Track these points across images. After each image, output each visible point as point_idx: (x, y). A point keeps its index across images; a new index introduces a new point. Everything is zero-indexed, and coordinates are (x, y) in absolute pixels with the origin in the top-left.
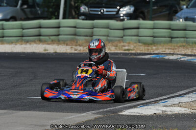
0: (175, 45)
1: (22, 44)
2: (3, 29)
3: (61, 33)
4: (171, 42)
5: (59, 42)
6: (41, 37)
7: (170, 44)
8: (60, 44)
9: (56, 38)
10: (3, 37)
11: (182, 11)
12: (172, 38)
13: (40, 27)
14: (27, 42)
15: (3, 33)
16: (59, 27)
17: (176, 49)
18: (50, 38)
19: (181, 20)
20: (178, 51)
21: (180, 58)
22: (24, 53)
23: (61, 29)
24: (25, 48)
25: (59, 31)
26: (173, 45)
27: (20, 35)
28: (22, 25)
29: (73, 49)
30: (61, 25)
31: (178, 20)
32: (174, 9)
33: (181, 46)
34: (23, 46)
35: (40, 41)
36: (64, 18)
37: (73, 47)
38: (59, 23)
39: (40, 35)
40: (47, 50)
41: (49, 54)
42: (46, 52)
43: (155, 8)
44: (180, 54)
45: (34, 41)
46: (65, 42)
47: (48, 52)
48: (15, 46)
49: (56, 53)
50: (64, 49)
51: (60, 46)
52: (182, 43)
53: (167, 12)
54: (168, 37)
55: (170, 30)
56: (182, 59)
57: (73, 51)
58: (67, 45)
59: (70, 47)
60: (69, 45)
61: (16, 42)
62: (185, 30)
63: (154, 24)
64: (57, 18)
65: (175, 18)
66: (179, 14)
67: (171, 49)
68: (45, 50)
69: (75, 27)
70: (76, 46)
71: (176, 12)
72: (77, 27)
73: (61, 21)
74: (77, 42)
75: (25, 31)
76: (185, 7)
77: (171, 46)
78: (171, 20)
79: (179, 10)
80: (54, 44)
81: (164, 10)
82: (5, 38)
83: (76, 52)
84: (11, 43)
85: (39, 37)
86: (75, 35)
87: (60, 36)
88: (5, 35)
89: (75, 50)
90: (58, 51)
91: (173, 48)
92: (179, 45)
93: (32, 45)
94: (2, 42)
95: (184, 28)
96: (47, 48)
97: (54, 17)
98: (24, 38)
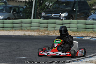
0: (88, 32)
1: (13, 31)
2: (4, 24)
3: (32, 26)
4: (86, 30)
5: (31, 30)
6: (22, 28)
7: (85, 32)
8: (32, 31)
9: (30, 29)
10: (4, 27)
11: (91, 15)
12: (86, 29)
13: (22, 23)
14: (15, 30)
15: (4, 25)
16: (31, 23)
17: (88, 34)
18: (27, 28)
19: (91, 20)
20: (89, 35)
21: (90, 39)
22: (14, 36)
23: (32, 24)
24: (14, 33)
25: (31, 25)
26: (87, 32)
27: (12, 26)
28: (13, 21)
29: (38, 34)
30: (32, 22)
31: (89, 20)
32: (87, 14)
33: (90, 33)
34: (14, 32)
35: (22, 30)
36: (34, 18)
37: (38, 33)
38: (31, 21)
39: (22, 27)
40: (25, 34)
41: (26, 36)
42: (25, 35)
43: (79, 14)
44: (90, 37)
45: (19, 30)
46: (34, 30)
47: (26, 35)
48: (9, 32)
49: (29, 35)
50: (34, 34)
51: (31, 32)
52: (91, 31)
53: (84, 16)
54: (85, 28)
55: (86, 25)
56: (91, 39)
57: (38, 35)
58: (35, 32)
59: (36, 33)
60: (36, 32)
61: (10, 30)
62: (93, 25)
63: (78, 21)
64: (30, 18)
65: (88, 19)
66: (90, 17)
67: (86, 34)
68: (24, 34)
69: (39, 23)
70: (39, 32)
71: (89, 16)
72: (40, 23)
73: (32, 20)
74: (40, 30)
75: (14, 24)
76: (93, 13)
77: (86, 33)
78: (86, 20)
79: (90, 15)
80: (28, 31)
81: (83, 15)
82: (5, 28)
83: (39, 35)
84: (8, 30)
85: (21, 28)
86: (39, 27)
87: (32, 27)
88: (5, 26)
89: (39, 34)
90: (31, 35)
91: (87, 33)
92: (90, 32)
93: (18, 32)
94: (3, 30)
95: (92, 24)
96: (25, 33)
97: (29, 18)
98: (14, 28)
